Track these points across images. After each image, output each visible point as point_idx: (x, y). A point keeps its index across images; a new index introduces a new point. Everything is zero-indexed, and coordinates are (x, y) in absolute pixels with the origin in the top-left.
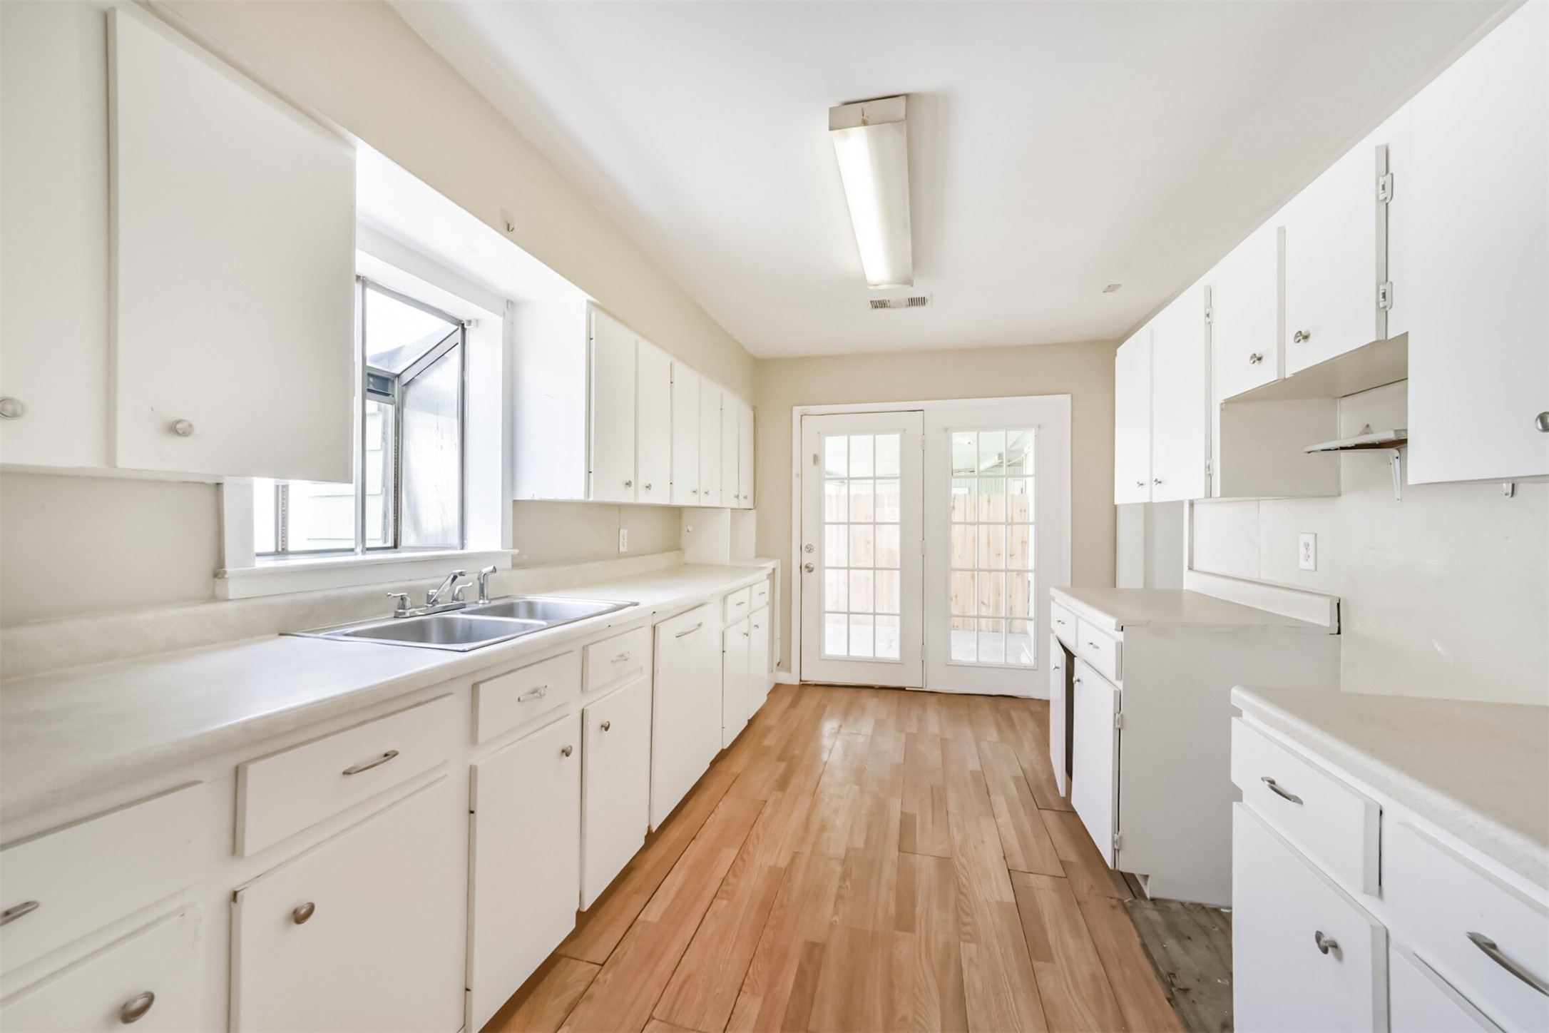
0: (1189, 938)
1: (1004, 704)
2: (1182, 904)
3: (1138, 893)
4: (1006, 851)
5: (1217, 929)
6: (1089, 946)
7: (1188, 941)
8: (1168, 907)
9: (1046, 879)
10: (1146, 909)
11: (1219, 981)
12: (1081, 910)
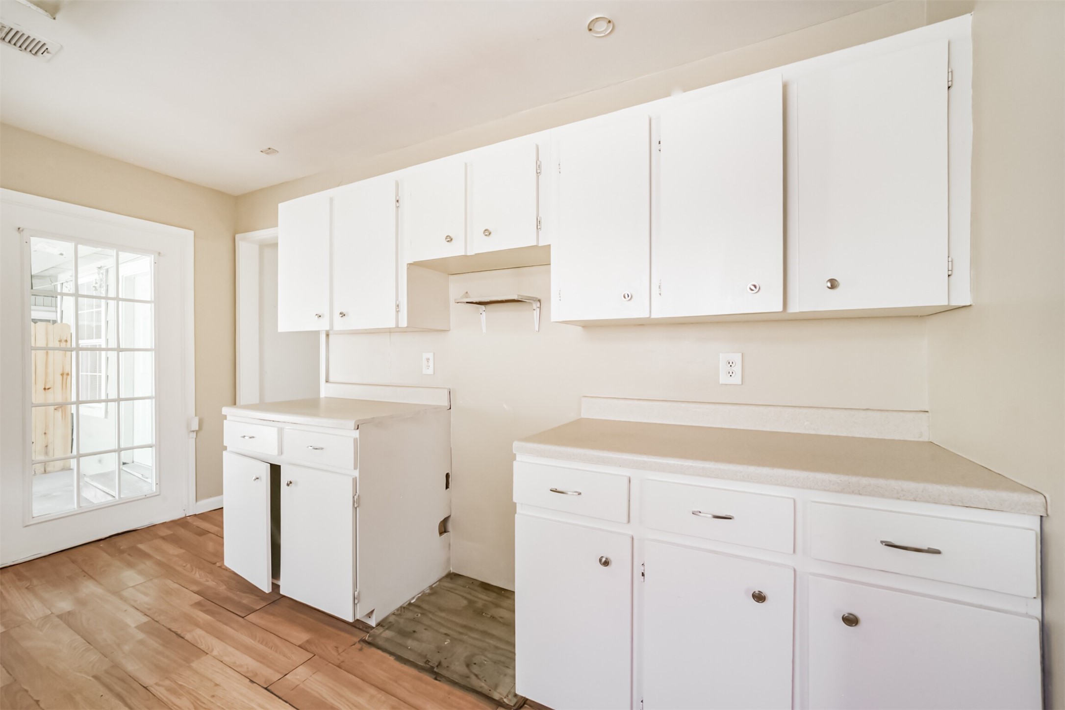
0: (414, 632)
1: (123, 543)
2: (394, 614)
3: (366, 628)
4: (247, 675)
5: (419, 615)
6: (372, 691)
7: (415, 634)
8: (390, 622)
9: (301, 669)
10: (381, 633)
11: (446, 643)
12: (344, 670)
